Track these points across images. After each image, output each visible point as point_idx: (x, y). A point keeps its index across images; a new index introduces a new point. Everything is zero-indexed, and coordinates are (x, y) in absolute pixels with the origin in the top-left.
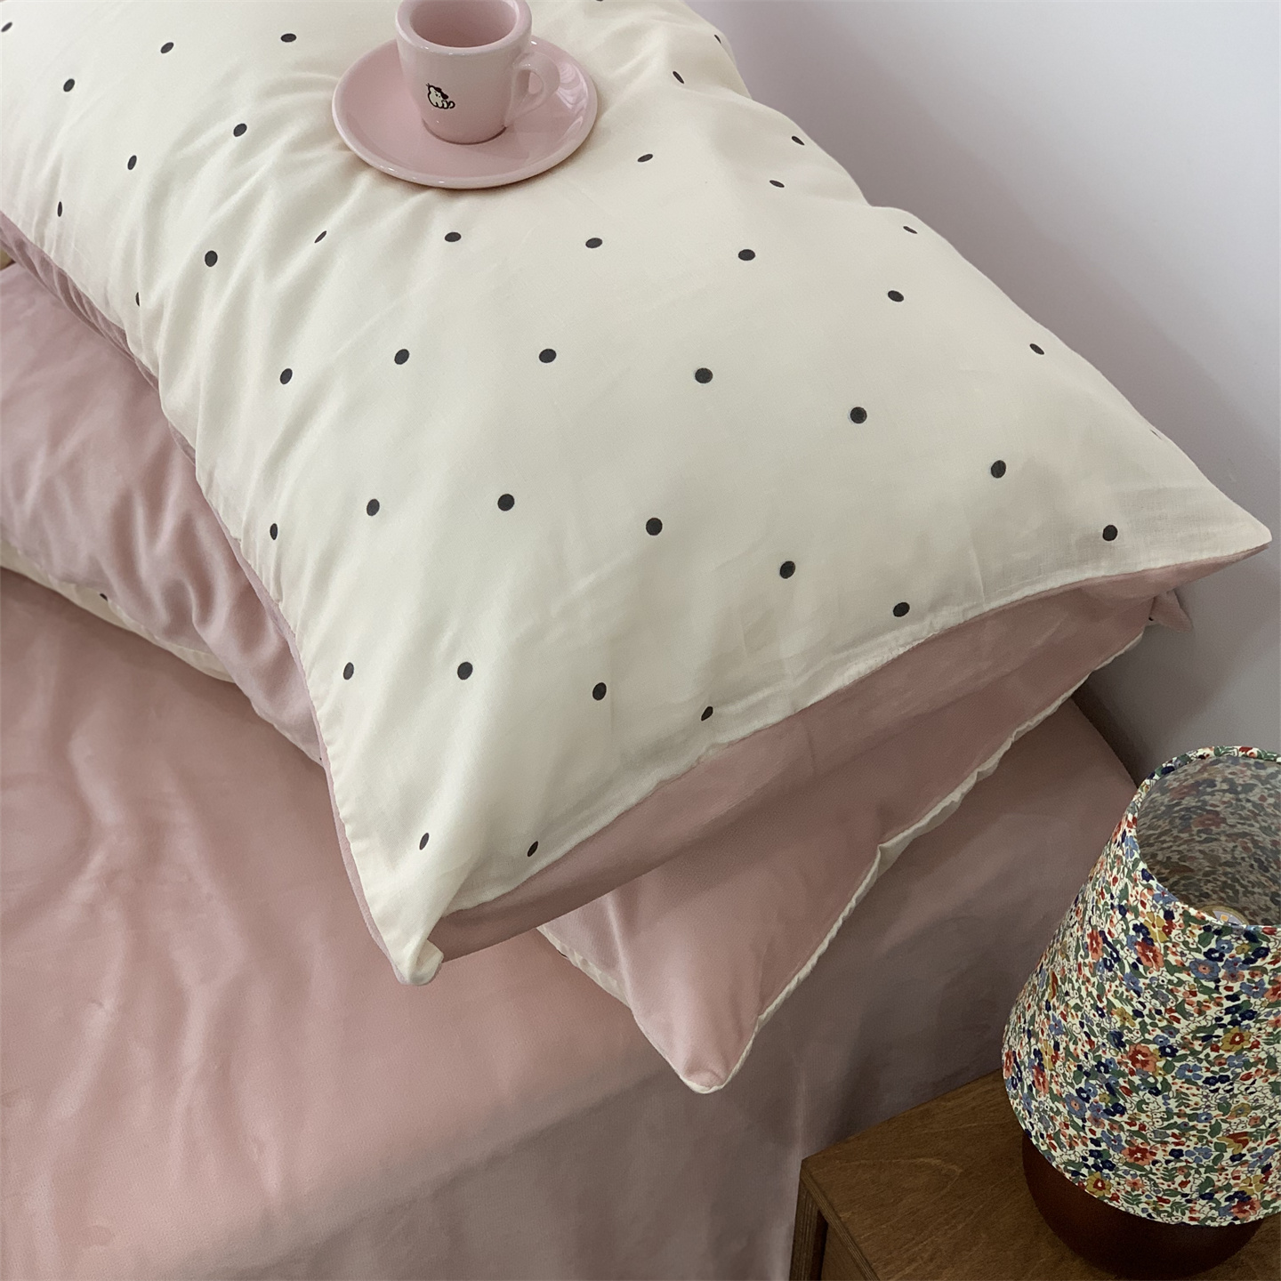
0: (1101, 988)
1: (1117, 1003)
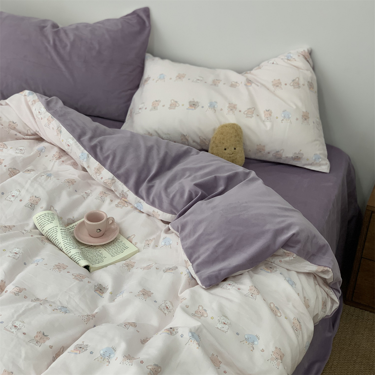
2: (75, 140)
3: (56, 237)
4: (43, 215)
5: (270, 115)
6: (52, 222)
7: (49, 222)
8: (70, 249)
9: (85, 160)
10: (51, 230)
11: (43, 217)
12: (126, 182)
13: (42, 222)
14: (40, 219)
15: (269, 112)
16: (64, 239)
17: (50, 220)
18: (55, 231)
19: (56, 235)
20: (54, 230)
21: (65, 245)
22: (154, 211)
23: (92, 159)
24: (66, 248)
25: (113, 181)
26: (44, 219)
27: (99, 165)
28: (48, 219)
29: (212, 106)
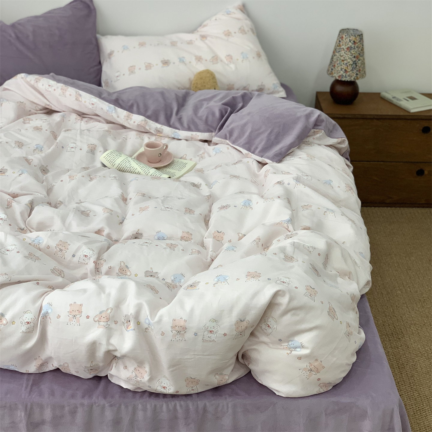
0: (351, 53)
1: (353, 53)
2: (98, 99)
3: (130, 165)
4: (110, 153)
5: (232, 58)
6: (121, 156)
7: (119, 157)
8: (148, 170)
9: (114, 111)
10: (123, 161)
11: (111, 154)
12: (157, 120)
13: (112, 159)
14: (108, 157)
15: (229, 57)
16: (139, 165)
17: (118, 155)
18: (128, 162)
19: (130, 164)
20: (126, 161)
21: (142, 168)
22: (192, 135)
23: (119, 110)
24: (144, 171)
25: (146, 122)
26: (112, 156)
27: (127, 113)
28: (116, 155)
29: (182, 60)
